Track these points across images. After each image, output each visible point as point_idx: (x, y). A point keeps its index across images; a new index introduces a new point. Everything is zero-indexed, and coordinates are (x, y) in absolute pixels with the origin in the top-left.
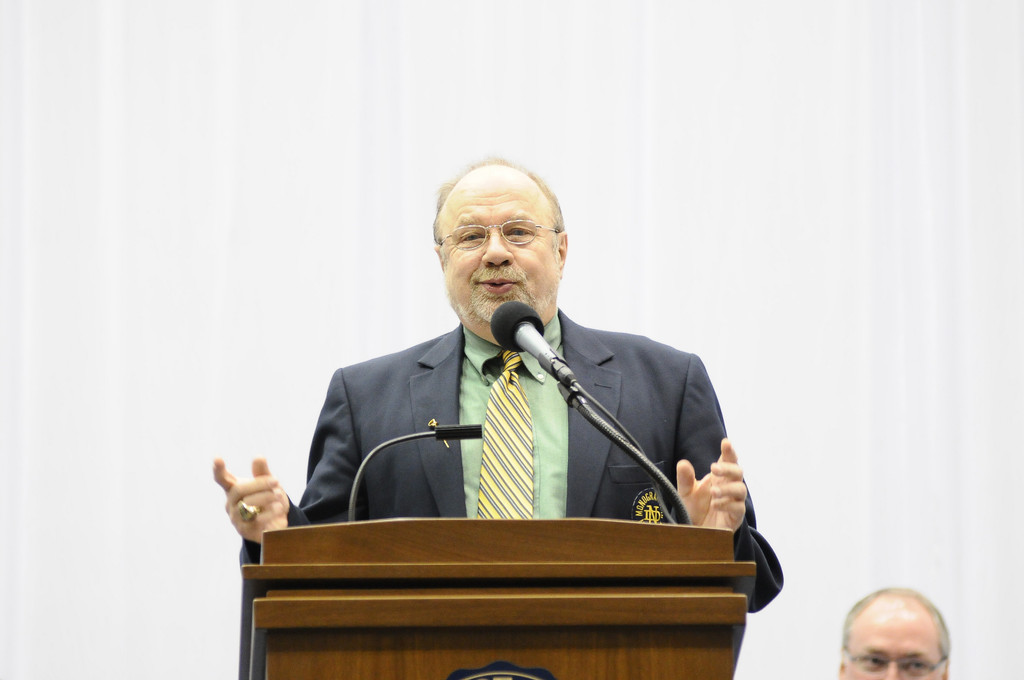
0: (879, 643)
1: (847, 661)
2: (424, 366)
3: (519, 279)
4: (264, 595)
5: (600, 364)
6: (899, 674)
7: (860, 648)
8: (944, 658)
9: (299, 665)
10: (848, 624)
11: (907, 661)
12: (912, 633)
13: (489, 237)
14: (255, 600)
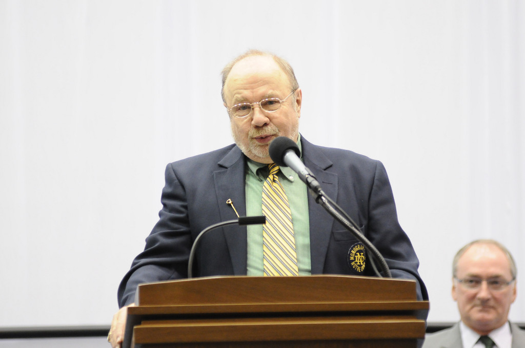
0: (475, 270)
1: (456, 284)
2: (221, 166)
3: (275, 133)
5: (325, 170)
6: (488, 288)
7: (463, 275)
8: (514, 278)
11: (493, 280)
12: (495, 264)
13: (253, 109)
14: (135, 327)
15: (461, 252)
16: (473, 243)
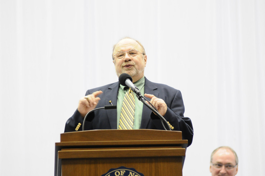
0: (220, 160)
1: (212, 165)
3: (134, 64)
4: (61, 150)
6: (225, 169)
7: (215, 162)
8: (237, 164)
9: (70, 168)
10: (212, 156)
11: (227, 165)
12: (228, 158)
15: (215, 151)
16: (220, 148)
